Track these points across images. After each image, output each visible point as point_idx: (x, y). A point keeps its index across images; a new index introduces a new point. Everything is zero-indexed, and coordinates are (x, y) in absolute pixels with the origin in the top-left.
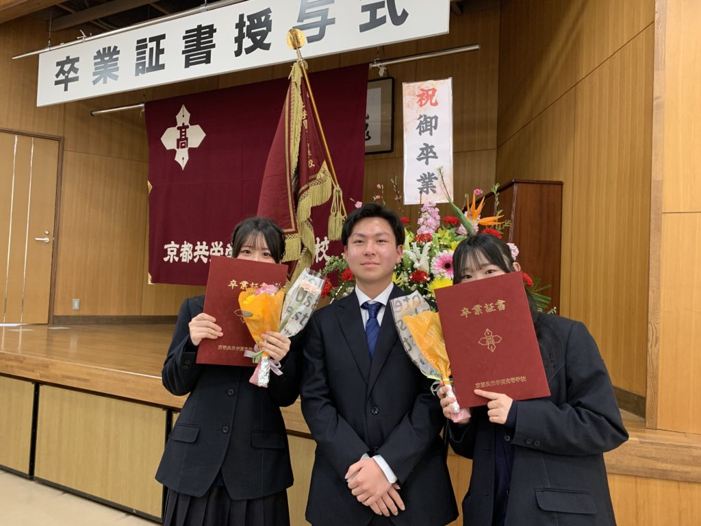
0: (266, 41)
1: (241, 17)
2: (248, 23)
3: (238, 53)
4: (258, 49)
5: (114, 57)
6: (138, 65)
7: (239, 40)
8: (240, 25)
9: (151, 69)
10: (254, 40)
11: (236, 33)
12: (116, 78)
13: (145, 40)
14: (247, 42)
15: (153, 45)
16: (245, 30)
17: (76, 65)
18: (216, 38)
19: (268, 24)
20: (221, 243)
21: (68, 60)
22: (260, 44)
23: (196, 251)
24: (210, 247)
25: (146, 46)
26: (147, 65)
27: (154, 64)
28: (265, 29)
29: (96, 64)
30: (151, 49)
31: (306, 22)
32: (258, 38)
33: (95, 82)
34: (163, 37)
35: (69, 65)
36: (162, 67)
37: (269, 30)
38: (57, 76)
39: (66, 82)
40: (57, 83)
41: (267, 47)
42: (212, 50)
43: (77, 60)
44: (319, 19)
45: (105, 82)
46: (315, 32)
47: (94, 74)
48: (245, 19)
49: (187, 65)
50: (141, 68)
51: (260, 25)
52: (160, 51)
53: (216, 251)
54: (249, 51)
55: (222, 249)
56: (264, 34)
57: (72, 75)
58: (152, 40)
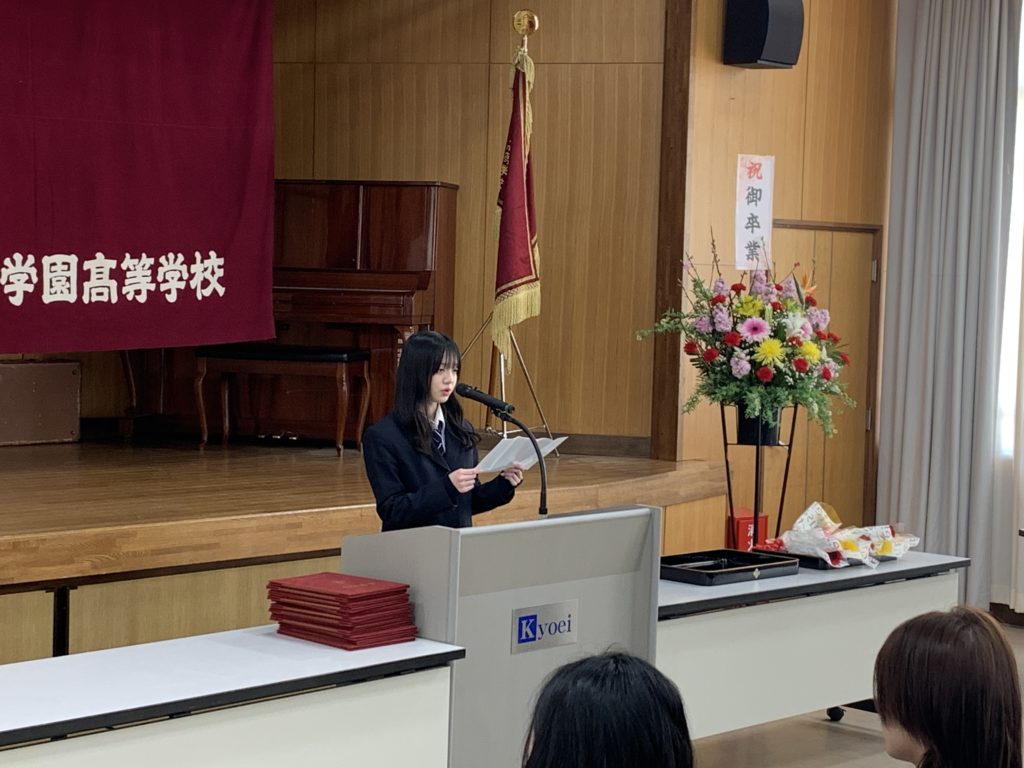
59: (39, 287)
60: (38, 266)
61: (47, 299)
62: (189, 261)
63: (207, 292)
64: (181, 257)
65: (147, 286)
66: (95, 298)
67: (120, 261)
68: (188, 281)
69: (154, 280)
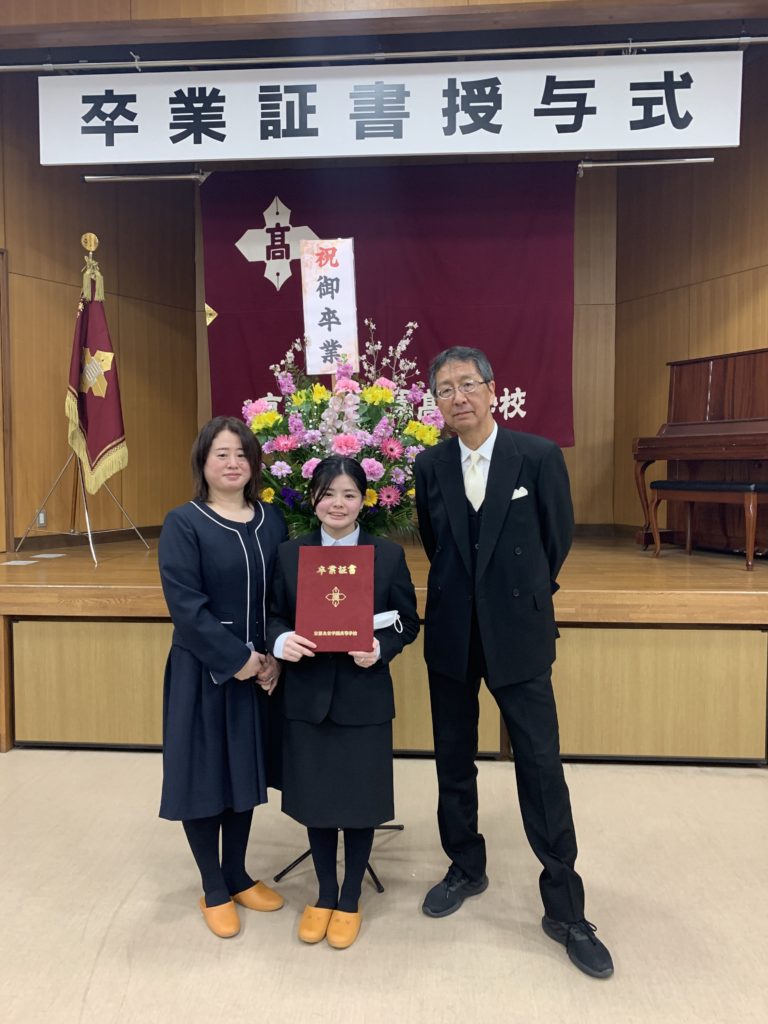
0: (493, 121)
1: (452, 82)
2: (463, 93)
3: (449, 130)
4: (482, 131)
5: (214, 105)
6: (264, 125)
7: (450, 112)
8: (450, 92)
9: (290, 132)
10: (474, 117)
11: (444, 103)
12: (221, 138)
13: (277, 88)
14: (464, 119)
15: (294, 97)
16: (459, 101)
17: (130, 107)
18: (409, 105)
19: (497, 100)
21: (109, 96)
22: (484, 122)
25: (279, 98)
26: (283, 126)
27: (297, 126)
28: (491, 104)
29: (174, 111)
30: (290, 105)
31: (554, 105)
32: (482, 115)
33: (175, 139)
34: (313, 88)
35: (115, 105)
36: (314, 132)
37: (498, 106)
38: (87, 118)
39: (110, 131)
40: (86, 130)
41: (496, 129)
42: (404, 120)
43: (132, 98)
44: (573, 104)
45: (198, 141)
46: (570, 120)
47: (173, 126)
48: (459, 86)
49: (360, 135)
50: (269, 130)
51: (482, 97)
52: (307, 110)
54: (466, 130)
56: (491, 112)
57: (121, 121)
58: (288, 89)
63: (512, 414)
68: (497, 408)
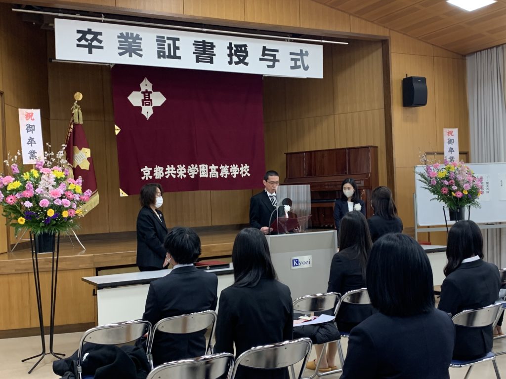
0: (245, 61)
1: (230, 44)
2: (234, 48)
3: (230, 63)
4: (242, 64)
5: (137, 41)
6: (159, 53)
7: (230, 55)
8: (230, 48)
9: (169, 57)
10: (239, 58)
11: (228, 52)
12: (141, 56)
13: (164, 37)
14: (235, 59)
15: (171, 42)
16: (233, 51)
18: (215, 50)
20: (184, 166)
22: (242, 61)
23: (167, 171)
24: (177, 168)
25: (165, 41)
26: (167, 54)
27: (172, 54)
28: (245, 54)
29: (119, 41)
30: (169, 45)
31: (266, 57)
32: (242, 58)
33: (120, 54)
34: (178, 39)
35: (92, 36)
36: (179, 58)
37: (247, 55)
38: (79, 40)
39: (90, 48)
40: (78, 46)
41: (247, 64)
42: (214, 57)
43: (101, 34)
44: (272, 58)
45: (131, 56)
46: (271, 63)
47: (119, 48)
48: (233, 46)
49: (198, 61)
50: (161, 54)
51: (242, 51)
52: (176, 48)
53: (181, 170)
54: (236, 63)
55: (185, 169)
56: (245, 57)
57: (95, 43)
58: (169, 39)
59: (199, 173)
60: (198, 167)
61: (201, 176)
62: (240, 167)
63: (245, 175)
64: (237, 166)
65: (227, 173)
66: (213, 177)
67: (219, 166)
68: (239, 172)
69: (229, 171)
